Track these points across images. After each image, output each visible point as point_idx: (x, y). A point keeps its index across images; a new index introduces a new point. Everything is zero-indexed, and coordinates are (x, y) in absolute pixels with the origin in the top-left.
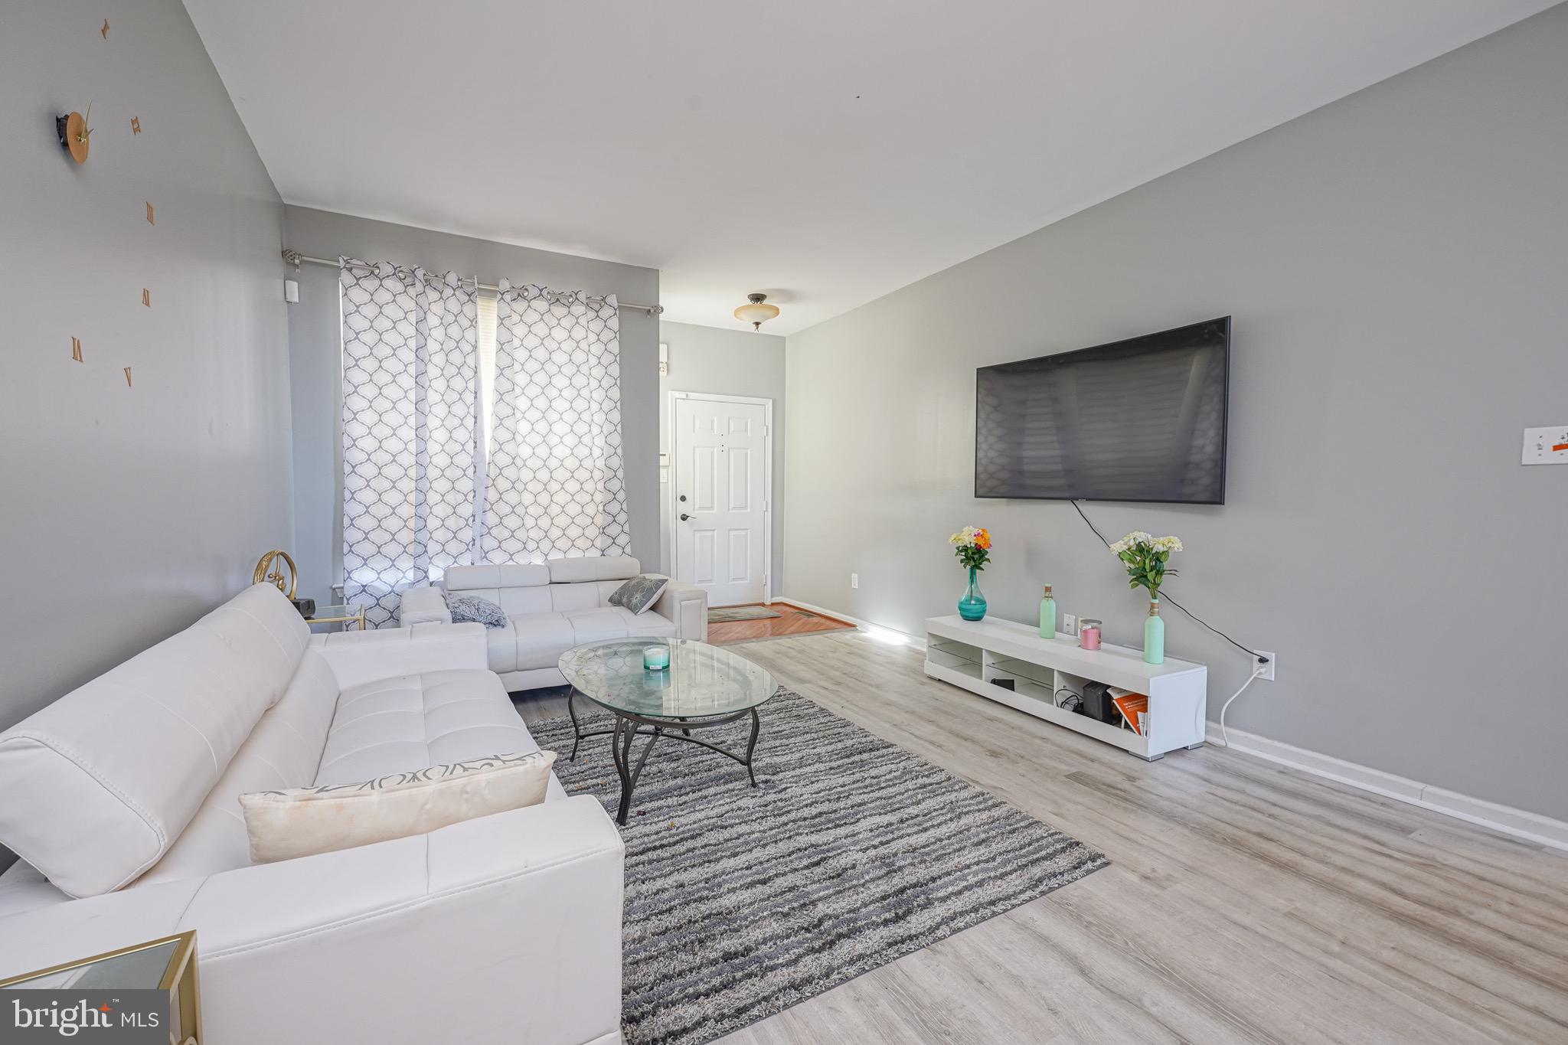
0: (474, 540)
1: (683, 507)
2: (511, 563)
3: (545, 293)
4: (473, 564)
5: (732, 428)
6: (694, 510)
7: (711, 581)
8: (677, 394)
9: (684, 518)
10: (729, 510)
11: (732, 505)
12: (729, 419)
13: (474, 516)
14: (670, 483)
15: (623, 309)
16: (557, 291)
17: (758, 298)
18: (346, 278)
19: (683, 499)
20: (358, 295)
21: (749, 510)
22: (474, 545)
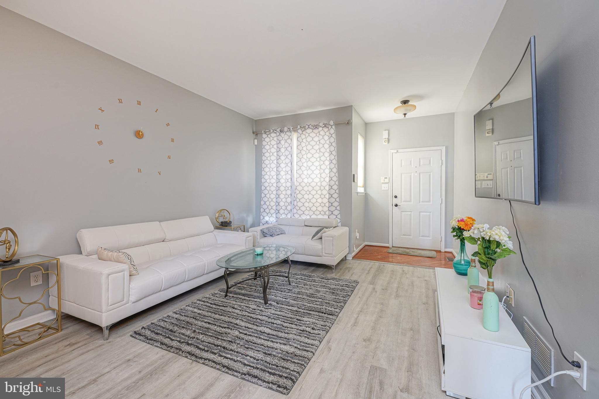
0: (291, 210)
1: (395, 201)
2: (300, 218)
3: (310, 126)
4: (291, 217)
5: (422, 163)
6: (401, 202)
7: (409, 235)
8: (392, 151)
9: (396, 205)
10: (420, 202)
11: (421, 200)
12: (420, 159)
13: (291, 202)
14: (389, 190)
15: (337, 125)
16: (316, 124)
17: (405, 102)
18: (264, 136)
19: (396, 197)
20: (267, 140)
21: (431, 203)
22: (291, 211)
